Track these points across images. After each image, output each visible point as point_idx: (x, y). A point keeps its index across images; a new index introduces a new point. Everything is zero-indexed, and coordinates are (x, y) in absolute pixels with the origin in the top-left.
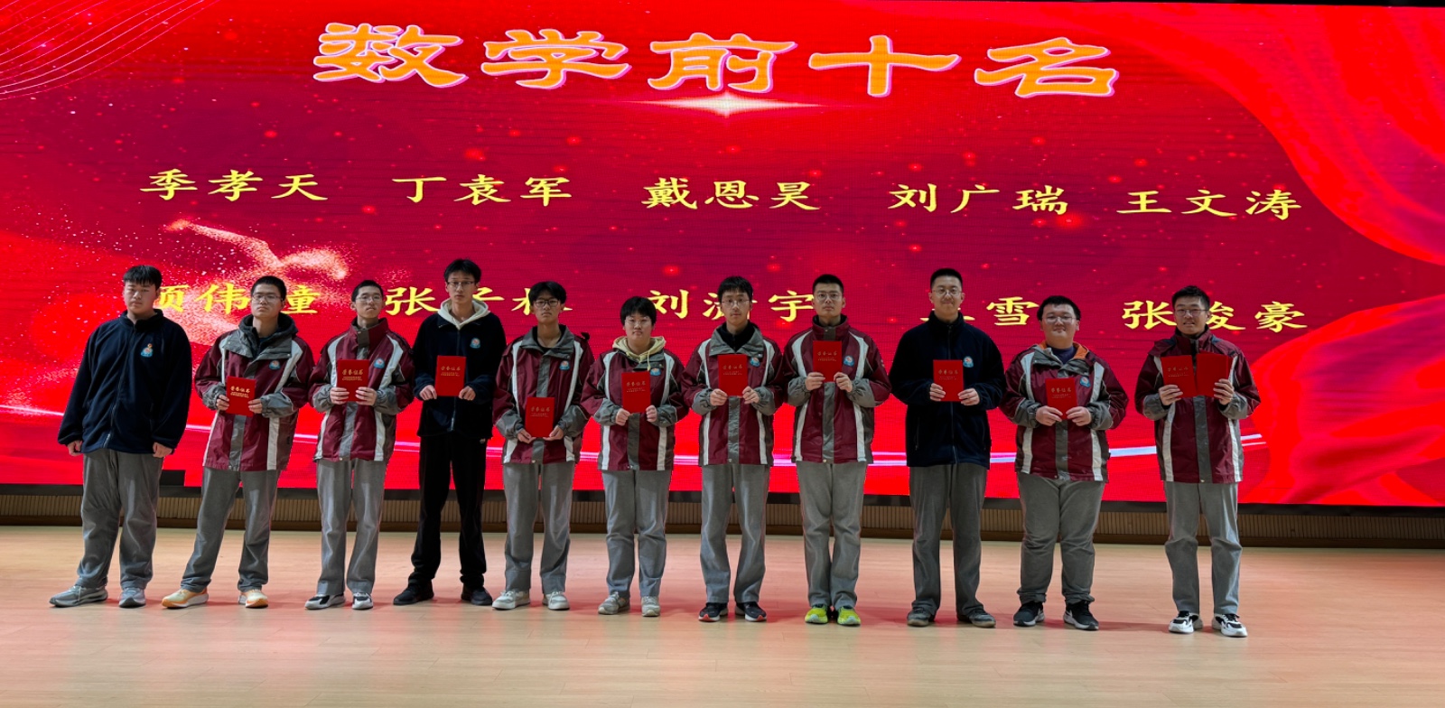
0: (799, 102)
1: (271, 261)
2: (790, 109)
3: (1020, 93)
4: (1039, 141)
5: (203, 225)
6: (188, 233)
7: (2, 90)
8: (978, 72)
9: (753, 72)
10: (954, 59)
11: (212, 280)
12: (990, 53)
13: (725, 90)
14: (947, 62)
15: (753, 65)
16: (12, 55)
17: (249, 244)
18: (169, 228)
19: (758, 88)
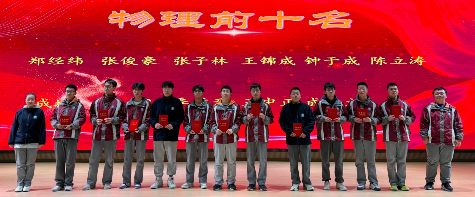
0: (256, 31)
1: (98, 82)
2: (253, 34)
3: (322, 27)
4: (328, 42)
5: (77, 72)
6: (73, 74)
7: (15, 32)
8: (310, 21)
9: (242, 22)
10: (303, 17)
11: (80, 88)
12: (313, 15)
13: (233, 28)
14: (299, 18)
15: (242, 20)
16: (18, 21)
17: (91, 77)
18: (67, 73)
19: (243, 27)
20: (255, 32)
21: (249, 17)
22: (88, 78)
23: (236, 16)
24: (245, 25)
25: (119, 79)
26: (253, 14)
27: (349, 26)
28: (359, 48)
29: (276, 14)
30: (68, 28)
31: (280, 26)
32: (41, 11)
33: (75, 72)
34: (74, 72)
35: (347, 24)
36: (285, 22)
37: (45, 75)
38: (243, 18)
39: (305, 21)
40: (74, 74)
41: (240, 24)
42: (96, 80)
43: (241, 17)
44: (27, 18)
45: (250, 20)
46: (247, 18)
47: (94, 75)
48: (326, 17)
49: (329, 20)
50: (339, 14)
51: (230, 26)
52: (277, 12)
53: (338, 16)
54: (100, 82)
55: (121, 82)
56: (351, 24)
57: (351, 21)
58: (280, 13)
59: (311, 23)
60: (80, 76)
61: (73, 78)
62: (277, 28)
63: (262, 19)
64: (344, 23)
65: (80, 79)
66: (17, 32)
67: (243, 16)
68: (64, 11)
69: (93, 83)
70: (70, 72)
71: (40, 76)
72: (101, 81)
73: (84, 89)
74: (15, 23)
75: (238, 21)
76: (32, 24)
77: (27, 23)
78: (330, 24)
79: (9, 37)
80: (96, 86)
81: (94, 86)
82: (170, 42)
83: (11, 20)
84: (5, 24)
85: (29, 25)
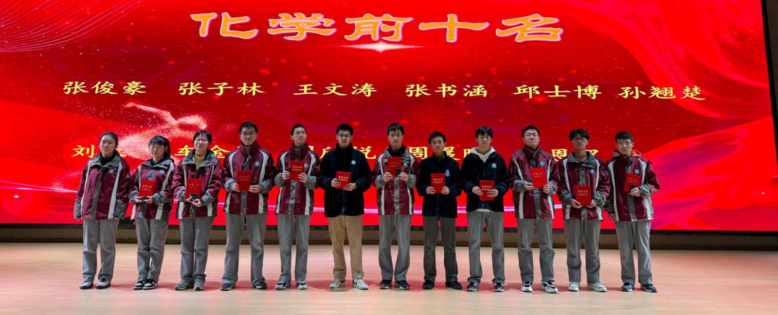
0: (414, 45)
1: (173, 122)
2: (410, 49)
3: (517, 40)
4: (526, 62)
5: (141, 105)
6: (134, 108)
7: (49, 44)
8: (498, 31)
9: (393, 32)
10: (487, 25)
11: (145, 130)
12: (504, 22)
13: (380, 40)
14: (483, 26)
15: (393, 28)
16: (53, 27)
17: (162, 113)
18: (125, 106)
19: (395, 39)
20: (413, 47)
21: (405, 24)
22: (156, 114)
23: (384, 22)
24: (398, 36)
25: (204, 117)
26: (410, 19)
27: (559, 39)
28: (574, 72)
29: (446, 20)
30: (129, 38)
31: (452, 37)
32: (88, 13)
33: (138, 105)
34: (135, 105)
35: (555, 35)
36: (459, 30)
37: (92, 109)
38: (394, 25)
39: (490, 31)
40: (137, 108)
41: (391, 33)
42: (169, 117)
43: (392, 24)
44: (67, 23)
45: (406, 27)
46: (402, 25)
47: (167, 110)
48: (522, 24)
49: (527, 29)
50: (542, 20)
51: (375, 37)
52: (448, 16)
53: (541, 23)
54: (175, 121)
55: (206, 121)
56: (562, 36)
57: (561, 31)
58: (452, 18)
59: (499, 33)
60: (145, 111)
61: (134, 115)
62: (447, 41)
63: (423, 26)
64: (550, 34)
65: (146, 116)
66: (51, 43)
67: (395, 22)
68: (122, 12)
69: (164, 122)
70: (130, 105)
71: (85, 111)
72: (176, 119)
73: (151, 131)
74: (49, 29)
75: (386, 29)
76: (74, 31)
77: (67, 30)
78: (529, 34)
79: (40, 52)
80: (168, 127)
81: (166, 126)
82: (283, 61)
83: (43, 25)
84: (33, 32)
85: (70, 33)
